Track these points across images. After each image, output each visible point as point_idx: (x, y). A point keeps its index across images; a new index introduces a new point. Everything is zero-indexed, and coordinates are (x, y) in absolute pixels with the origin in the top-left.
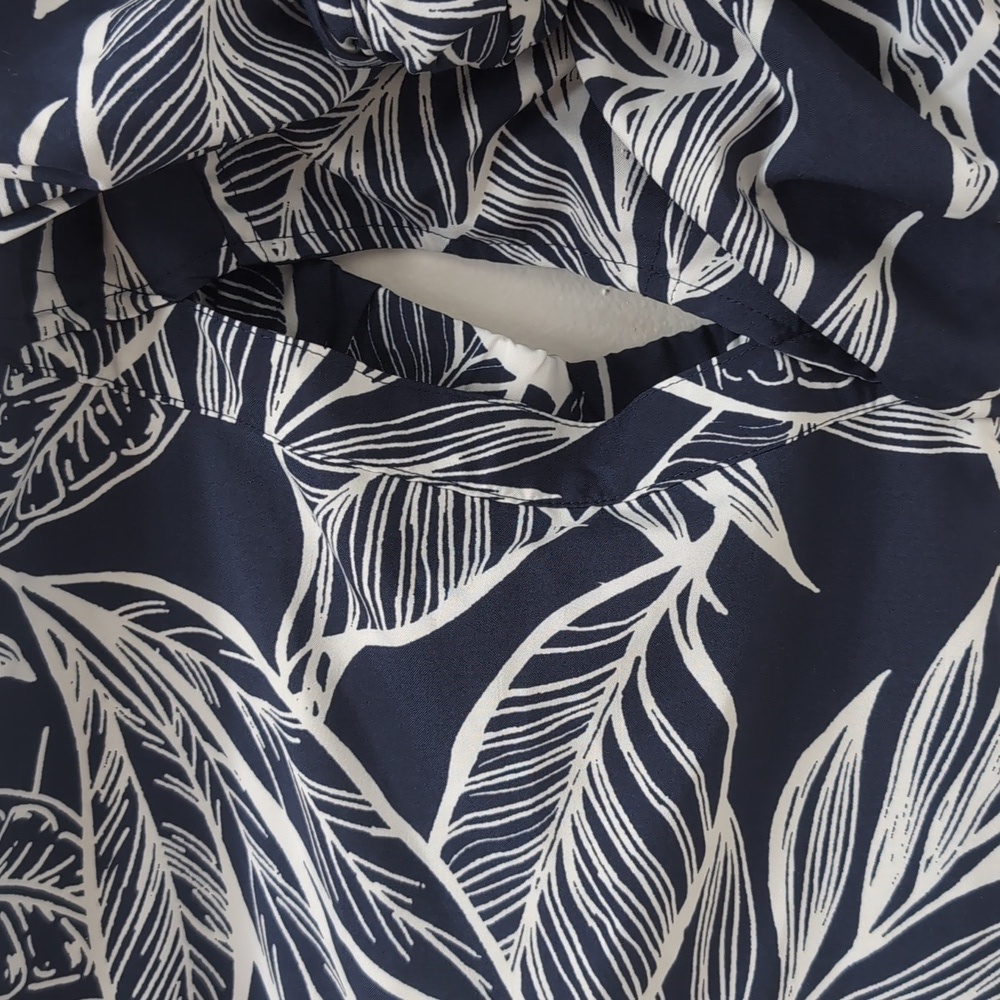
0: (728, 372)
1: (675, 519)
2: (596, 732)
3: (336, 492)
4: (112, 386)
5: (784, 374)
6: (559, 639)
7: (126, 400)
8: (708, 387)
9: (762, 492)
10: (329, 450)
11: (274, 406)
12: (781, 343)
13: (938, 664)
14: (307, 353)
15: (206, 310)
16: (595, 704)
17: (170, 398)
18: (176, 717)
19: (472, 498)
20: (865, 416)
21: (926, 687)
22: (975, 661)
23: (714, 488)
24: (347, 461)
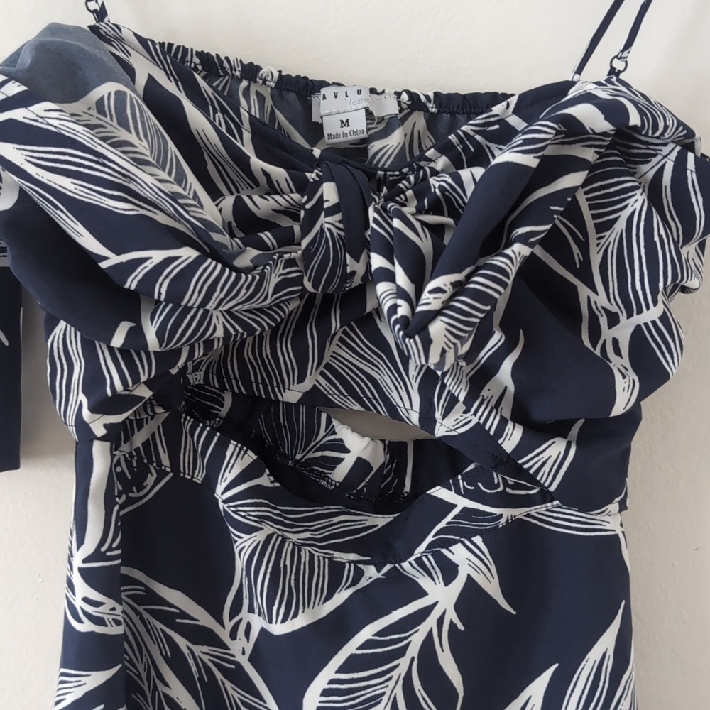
0: (467, 484)
1: (435, 572)
2: (387, 704)
3: (248, 536)
4: (127, 455)
5: (498, 486)
6: (368, 644)
7: (135, 464)
8: (456, 492)
9: (486, 556)
10: (250, 511)
11: (223, 480)
12: (496, 468)
13: (587, 662)
14: (246, 455)
15: (188, 418)
16: (387, 686)
17: (162, 465)
18: (145, 660)
19: (319, 557)
20: (547, 510)
21: (579, 676)
22: (609, 660)
23: (458, 554)
24: (259, 520)
